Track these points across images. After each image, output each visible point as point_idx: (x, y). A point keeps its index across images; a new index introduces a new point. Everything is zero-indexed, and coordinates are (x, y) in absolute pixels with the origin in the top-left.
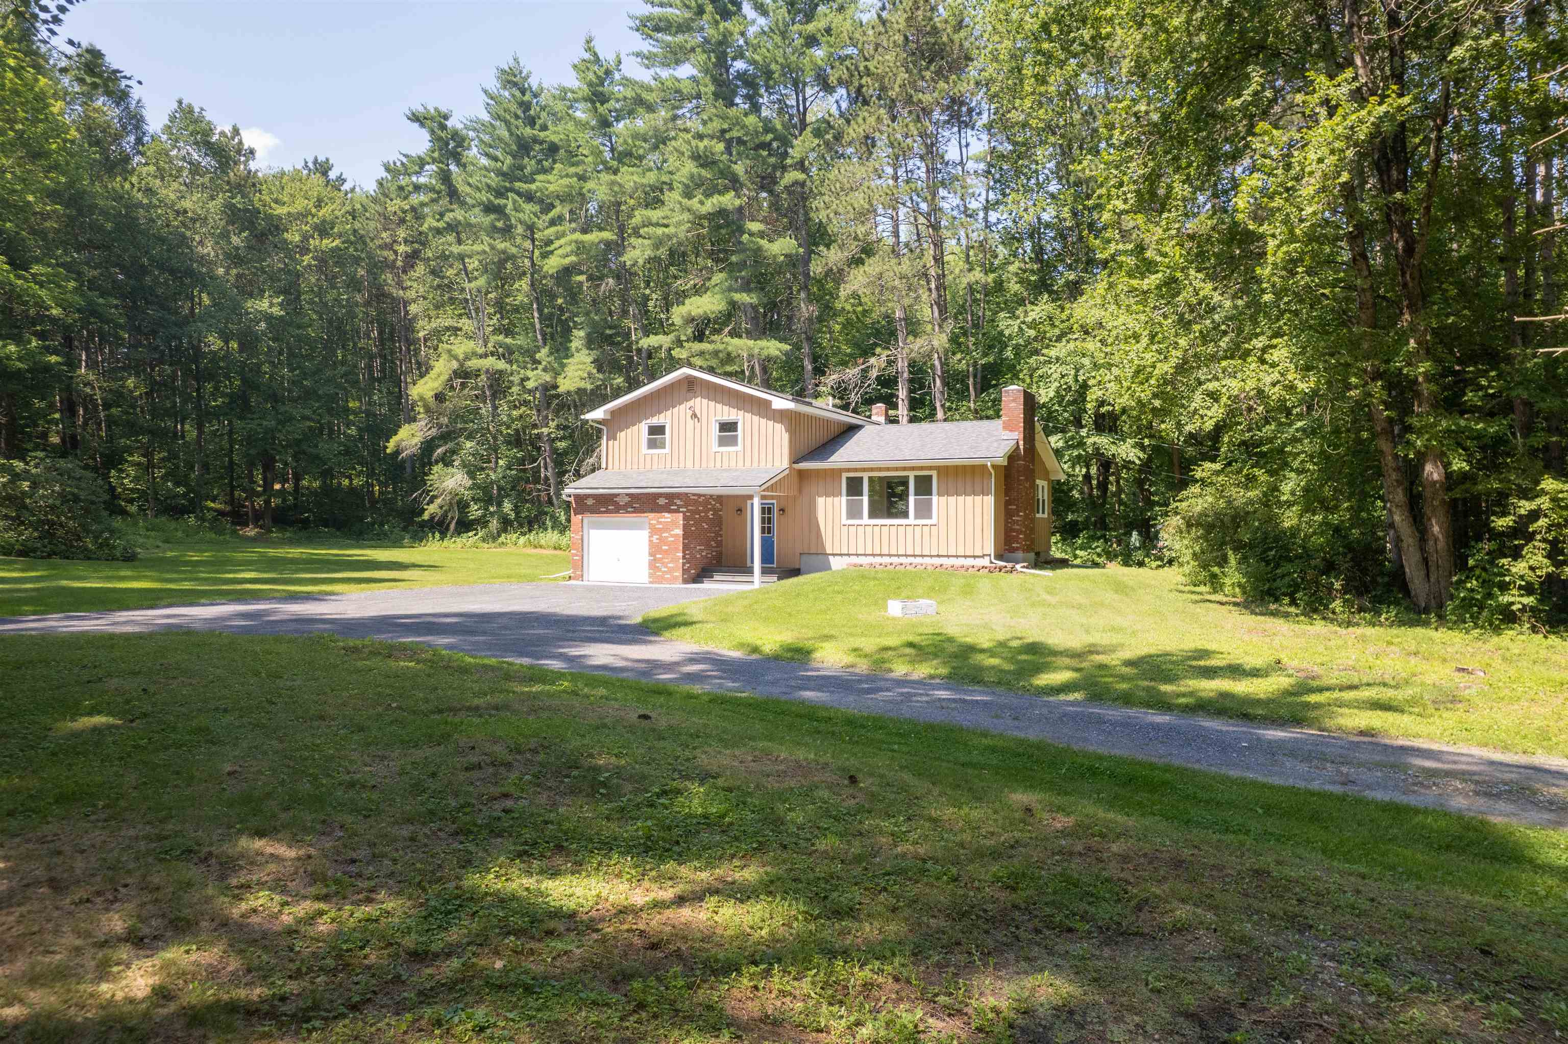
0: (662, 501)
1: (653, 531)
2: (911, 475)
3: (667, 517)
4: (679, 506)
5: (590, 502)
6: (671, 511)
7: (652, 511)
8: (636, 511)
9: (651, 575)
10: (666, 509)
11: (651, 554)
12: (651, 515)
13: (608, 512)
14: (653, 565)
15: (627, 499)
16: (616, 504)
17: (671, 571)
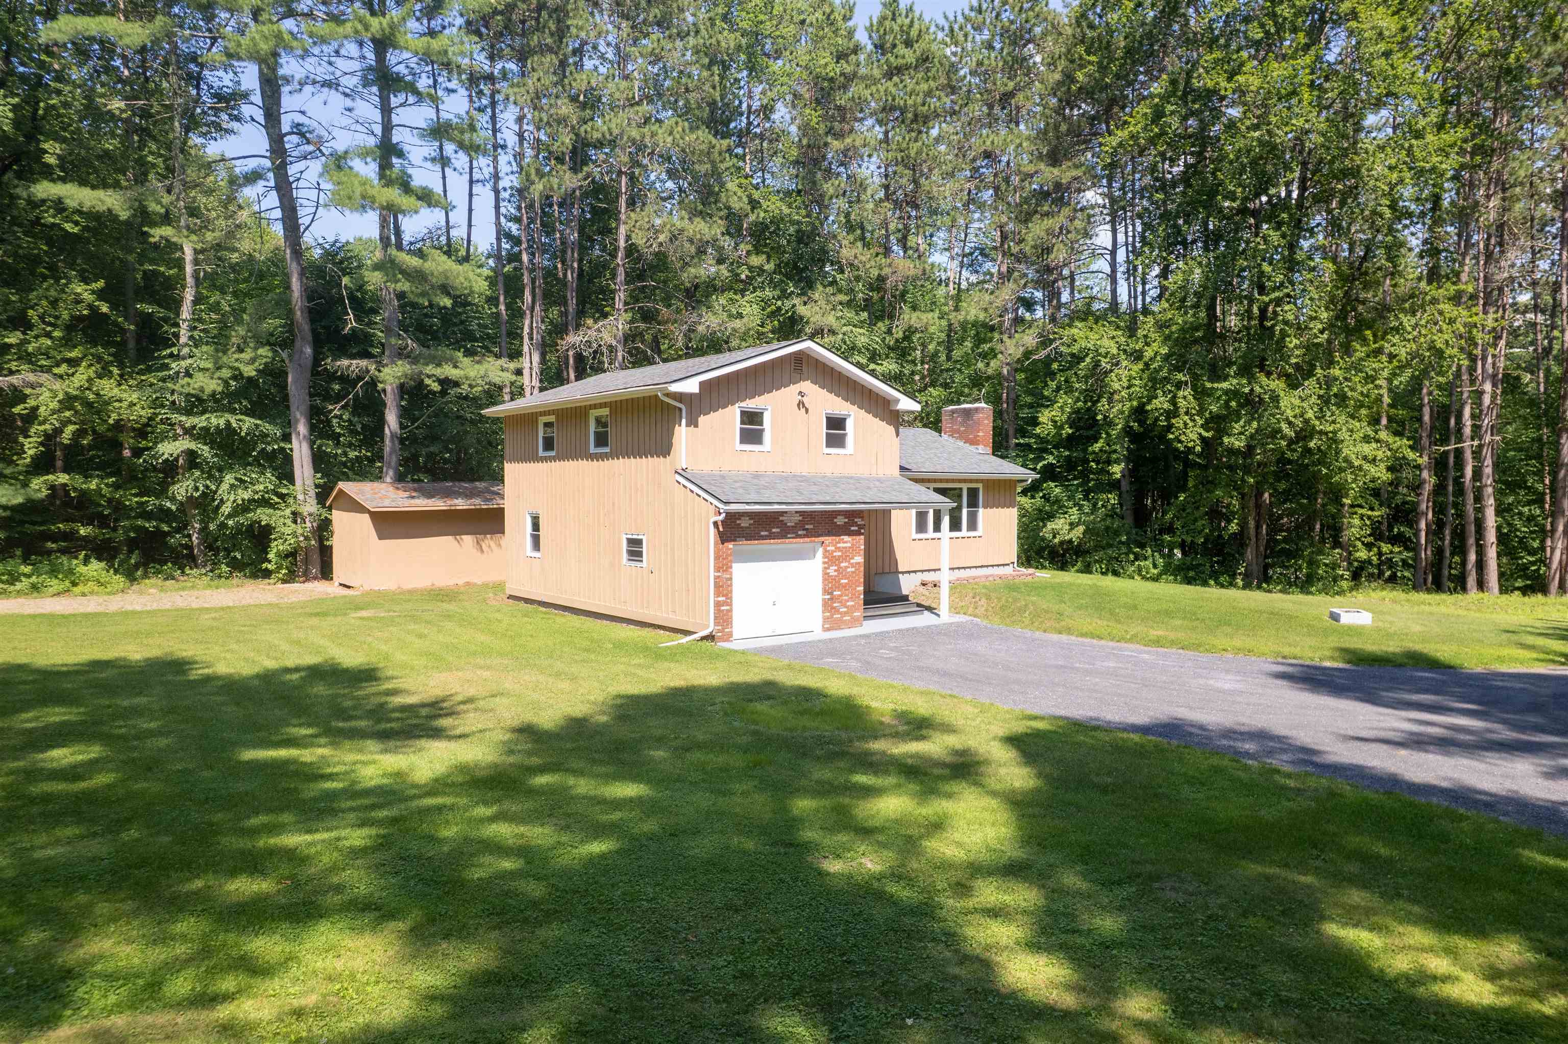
0: (840, 521)
1: (830, 560)
2: (965, 487)
3: (847, 541)
4: (861, 527)
5: (745, 523)
6: (851, 533)
7: (829, 534)
8: (809, 534)
9: (825, 620)
10: (844, 530)
11: (825, 591)
12: (828, 540)
13: (771, 536)
14: (828, 606)
15: (798, 518)
16: (783, 524)
17: (851, 610)
